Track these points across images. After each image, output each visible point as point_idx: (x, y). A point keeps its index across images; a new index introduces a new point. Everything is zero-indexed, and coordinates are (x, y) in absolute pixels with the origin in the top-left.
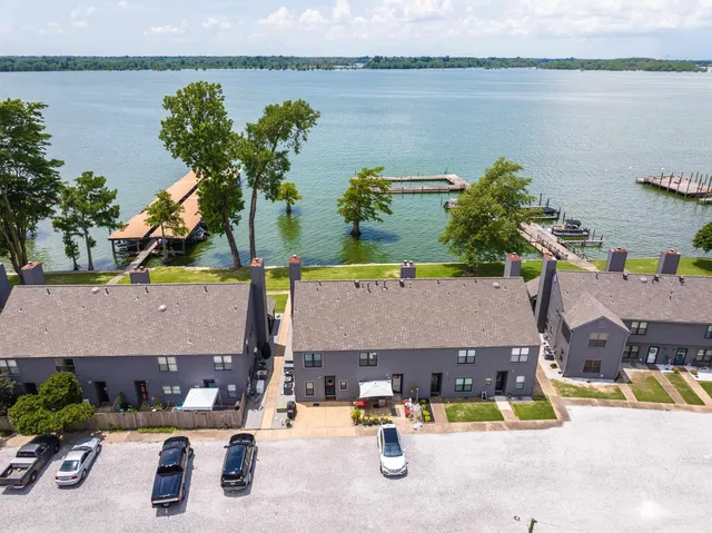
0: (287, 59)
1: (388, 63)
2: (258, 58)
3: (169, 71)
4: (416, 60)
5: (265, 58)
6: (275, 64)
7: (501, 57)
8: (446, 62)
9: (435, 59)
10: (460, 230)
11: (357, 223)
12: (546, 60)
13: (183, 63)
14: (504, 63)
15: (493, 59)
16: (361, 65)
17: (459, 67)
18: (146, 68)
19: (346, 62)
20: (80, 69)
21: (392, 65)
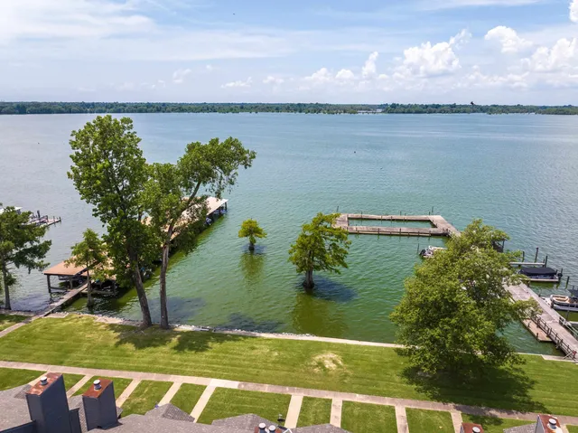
0: (321, 105)
1: (402, 109)
2: (299, 104)
3: (230, 113)
4: (427, 106)
5: (305, 105)
6: (311, 109)
7: (503, 104)
8: (453, 109)
9: (444, 106)
10: (413, 316)
11: (309, 273)
12: (545, 107)
13: (242, 108)
14: (505, 109)
15: (495, 106)
16: (380, 110)
17: (464, 112)
18: (215, 111)
19: (368, 108)
20: (169, 112)
21: (406, 110)
